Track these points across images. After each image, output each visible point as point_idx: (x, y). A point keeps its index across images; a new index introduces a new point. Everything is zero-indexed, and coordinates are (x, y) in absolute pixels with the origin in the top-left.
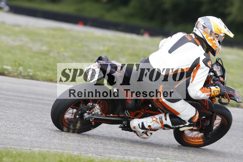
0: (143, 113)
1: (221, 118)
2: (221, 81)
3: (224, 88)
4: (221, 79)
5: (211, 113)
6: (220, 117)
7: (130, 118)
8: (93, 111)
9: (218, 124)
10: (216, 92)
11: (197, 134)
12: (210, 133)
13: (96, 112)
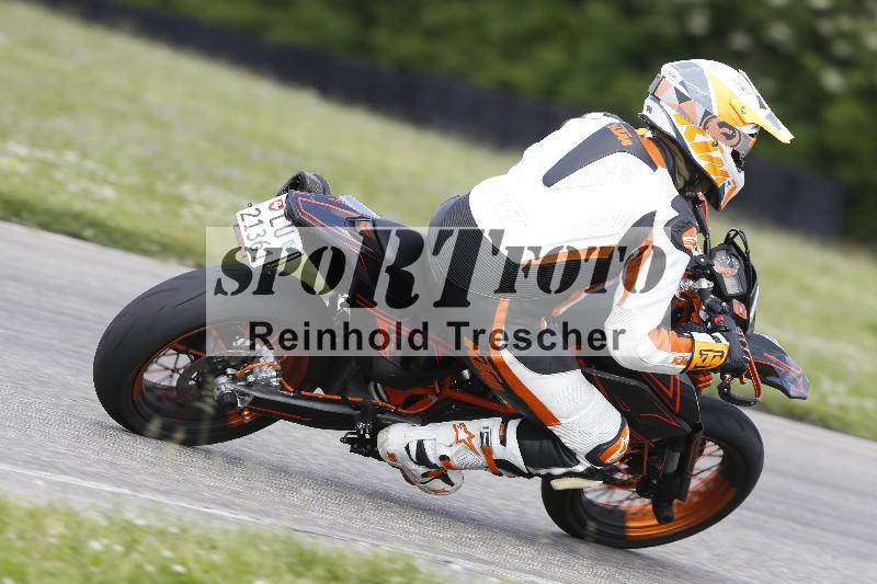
0: (435, 400)
1: (721, 452)
2: (736, 318)
3: (744, 344)
4: (739, 308)
5: (689, 430)
6: (717, 447)
7: (384, 410)
8: (250, 373)
9: (708, 469)
10: (711, 354)
11: (628, 499)
12: (675, 501)
13: (264, 375)
